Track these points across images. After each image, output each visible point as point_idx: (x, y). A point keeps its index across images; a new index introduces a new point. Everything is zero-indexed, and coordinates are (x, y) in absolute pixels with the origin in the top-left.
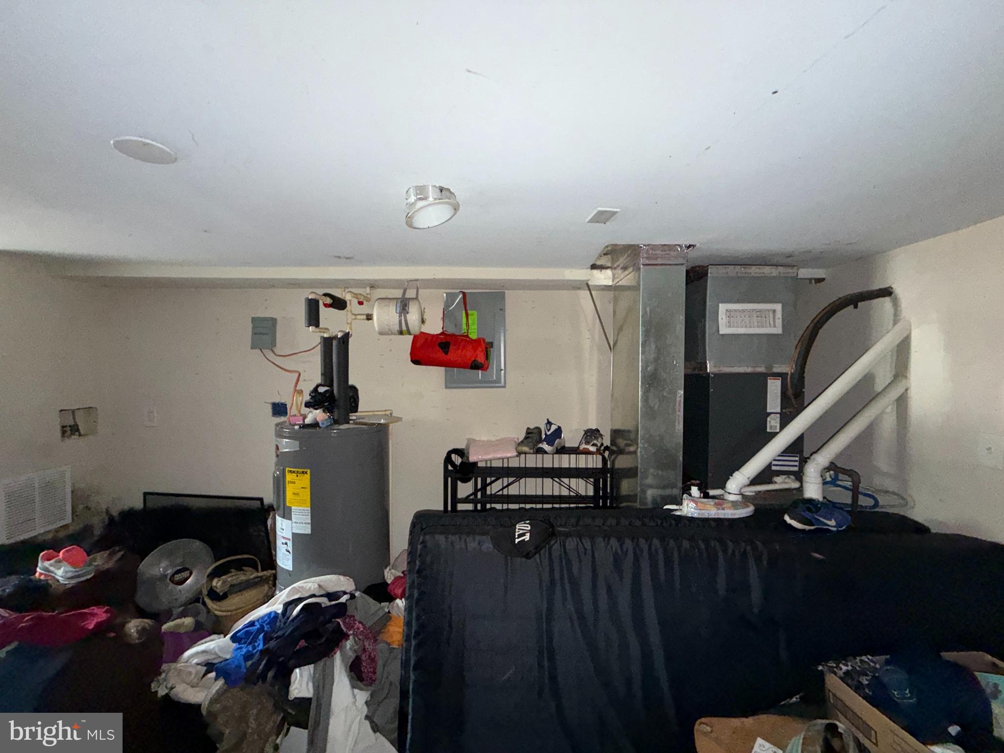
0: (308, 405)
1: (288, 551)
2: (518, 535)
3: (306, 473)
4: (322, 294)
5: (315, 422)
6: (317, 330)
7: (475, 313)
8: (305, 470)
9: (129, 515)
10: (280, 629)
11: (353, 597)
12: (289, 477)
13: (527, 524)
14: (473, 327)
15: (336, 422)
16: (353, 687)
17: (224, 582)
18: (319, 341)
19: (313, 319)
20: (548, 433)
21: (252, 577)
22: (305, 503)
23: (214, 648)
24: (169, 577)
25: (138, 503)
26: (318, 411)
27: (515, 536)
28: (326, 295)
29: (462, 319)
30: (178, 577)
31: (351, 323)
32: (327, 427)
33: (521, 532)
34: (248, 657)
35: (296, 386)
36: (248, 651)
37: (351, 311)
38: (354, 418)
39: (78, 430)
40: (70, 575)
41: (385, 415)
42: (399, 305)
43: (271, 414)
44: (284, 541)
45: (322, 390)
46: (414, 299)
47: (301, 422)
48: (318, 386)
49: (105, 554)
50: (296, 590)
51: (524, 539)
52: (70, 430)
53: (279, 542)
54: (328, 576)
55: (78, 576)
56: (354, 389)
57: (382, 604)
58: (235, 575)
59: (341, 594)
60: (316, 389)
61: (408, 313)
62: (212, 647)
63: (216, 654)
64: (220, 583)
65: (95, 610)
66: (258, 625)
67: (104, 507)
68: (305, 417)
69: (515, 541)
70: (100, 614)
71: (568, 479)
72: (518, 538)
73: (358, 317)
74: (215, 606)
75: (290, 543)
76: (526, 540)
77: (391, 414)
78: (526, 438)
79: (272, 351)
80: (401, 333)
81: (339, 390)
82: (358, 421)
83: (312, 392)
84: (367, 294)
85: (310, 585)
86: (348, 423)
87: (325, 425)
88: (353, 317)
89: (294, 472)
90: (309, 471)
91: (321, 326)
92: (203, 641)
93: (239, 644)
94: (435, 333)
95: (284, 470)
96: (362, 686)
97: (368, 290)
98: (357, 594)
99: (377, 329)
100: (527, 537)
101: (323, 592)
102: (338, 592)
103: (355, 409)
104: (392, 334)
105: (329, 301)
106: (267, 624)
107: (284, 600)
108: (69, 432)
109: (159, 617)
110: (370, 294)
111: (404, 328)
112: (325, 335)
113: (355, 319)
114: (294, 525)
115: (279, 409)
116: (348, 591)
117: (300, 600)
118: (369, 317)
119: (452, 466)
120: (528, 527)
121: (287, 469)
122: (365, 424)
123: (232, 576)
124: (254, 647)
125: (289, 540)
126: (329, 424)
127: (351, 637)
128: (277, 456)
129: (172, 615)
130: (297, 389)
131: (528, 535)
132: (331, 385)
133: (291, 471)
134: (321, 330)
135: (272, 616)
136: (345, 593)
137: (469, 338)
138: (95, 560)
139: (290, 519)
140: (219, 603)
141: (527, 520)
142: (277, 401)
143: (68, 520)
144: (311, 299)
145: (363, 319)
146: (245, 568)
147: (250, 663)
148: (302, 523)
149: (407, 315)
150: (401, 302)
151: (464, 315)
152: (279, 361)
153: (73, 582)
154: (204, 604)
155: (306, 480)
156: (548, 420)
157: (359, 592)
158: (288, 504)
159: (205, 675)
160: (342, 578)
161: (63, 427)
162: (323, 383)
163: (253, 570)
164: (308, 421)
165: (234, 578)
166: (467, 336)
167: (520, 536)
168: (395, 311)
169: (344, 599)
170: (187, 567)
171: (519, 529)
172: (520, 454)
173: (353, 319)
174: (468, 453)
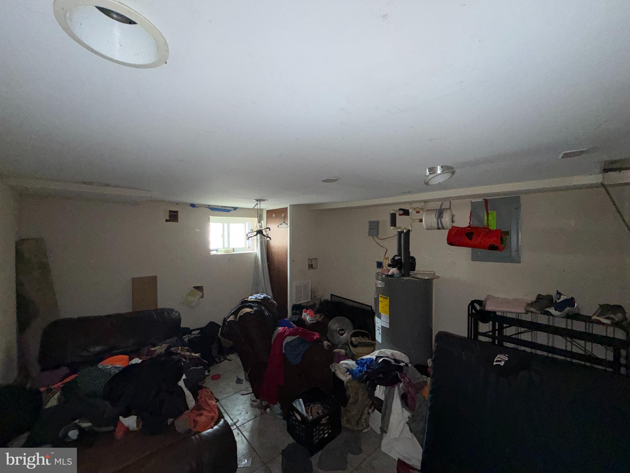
0: (389, 265)
1: (380, 334)
2: (496, 360)
3: (387, 298)
4: (398, 209)
5: (393, 274)
6: (395, 228)
7: (495, 213)
8: (387, 297)
9: (326, 302)
10: (373, 366)
11: (407, 365)
12: (380, 299)
13: (506, 356)
14: (492, 222)
15: (403, 275)
16: (403, 407)
17: (356, 340)
18: (396, 233)
19: (393, 223)
20: (558, 301)
21: (367, 341)
22: (387, 313)
23: (350, 364)
24: (338, 331)
25: (328, 298)
26: (394, 269)
27: (494, 360)
28: (400, 210)
29: (484, 217)
30: (341, 332)
31: (411, 224)
32: (398, 277)
33: (499, 359)
34: (360, 371)
35: (385, 255)
36: (361, 369)
37: (412, 218)
38: (412, 274)
39: (312, 267)
40: (310, 319)
41: (431, 274)
42: (437, 213)
43: (376, 267)
44: (378, 328)
45: (397, 258)
46: (447, 209)
47: (387, 273)
48: (395, 256)
49: (319, 315)
50: (381, 352)
51: (500, 364)
52: (311, 266)
53: (377, 328)
54: (396, 352)
55: (313, 321)
56: (413, 259)
57: (423, 376)
58: (360, 338)
59: (401, 361)
60: (393, 258)
61: (442, 218)
62: (349, 363)
63: (350, 366)
64: (354, 340)
65: (316, 333)
66: (365, 361)
67: (319, 297)
68: (389, 271)
69: (493, 363)
70: (317, 336)
71: (583, 342)
72: (496, 362)
73: (415, 221)
74: (352, 349)
75: (380, 330)
76: (501, 365)
77: (434, 273)
78: (536, 302)
79: (377, 237)
80: (439, 229)
81: (405, 259)
82: (414, 276)
83: (392, 259)
84: (423, 206)
85: (388, 352)
86: (409, 276)
87: (397, 277)
88: (413, 221)
89: (382, 297)
90: (388, 298)
91: (397, 226)
92: (347, 360)
93: (359, 366)
94: (464, 227)
95: (378, 295)
96: (407, 409)
97: (423, 204)
98: (409, 365)
99: (425, 227)
100: (502, 364)
101: (393, 358)
102: (400, 360)
103: (414, 269)
104: (434, 229)
105: (401, 212)
106: (369, 362)
107: (376, 355)
108: (310, 267)
109: (334, 346)
110: (424, 206)
111: (440, 226)
112: (399, 230)
113: (414, 222)
114: (382, 322)
115: (380, 265)
116: (405, 362)
117: (382, 357)
118: (421, 221)
119: (475, 311)
120: (506, 358)
121: (379, 295)
122: (418, 278)
123: (359, 338)
124: (363, 369)
125: (380, 328)
126: (399, 276)
127: (402, 382)
128: (376, 288)
129: (338, 347)
130: (385, 257)
131: (503, 362)
132: (401, 256)
133: (381, 296)
134: (397, 228)
135: (371, 359)
136: (403, 362)
137: (489, 229)
138: (316, 316)
139: (381, 319)
140: (354, 348)
141: (507, 354)
142: (379, 261)
143: (310, 300)
144: (393, 213)
145: (418, 222)
146: (365, 337)
147: (361, 374)
148: (385, 322)
149: (442, 219)
150: (439, 211)
151: (486, 214)
152: (379, 241)
153: (311, 322)
154: (349, 346)
155: (387, 302)
156: (557, 291)
157: (410, 365)
158: (380, 312)
159: (346, 372)
160: (403, 354)
161: (309, 265)
162: (398, 255)
163: (368, 339)
164: (390, 273)
165: (360, 339)
166: (488, 228)
167: (497, 361)
168: (435, 217)
169: (402, 364)
170: (344, 329)
171: (498, 357)
172: (527, 312)
173: (412, 222)
174: (485, 304)
